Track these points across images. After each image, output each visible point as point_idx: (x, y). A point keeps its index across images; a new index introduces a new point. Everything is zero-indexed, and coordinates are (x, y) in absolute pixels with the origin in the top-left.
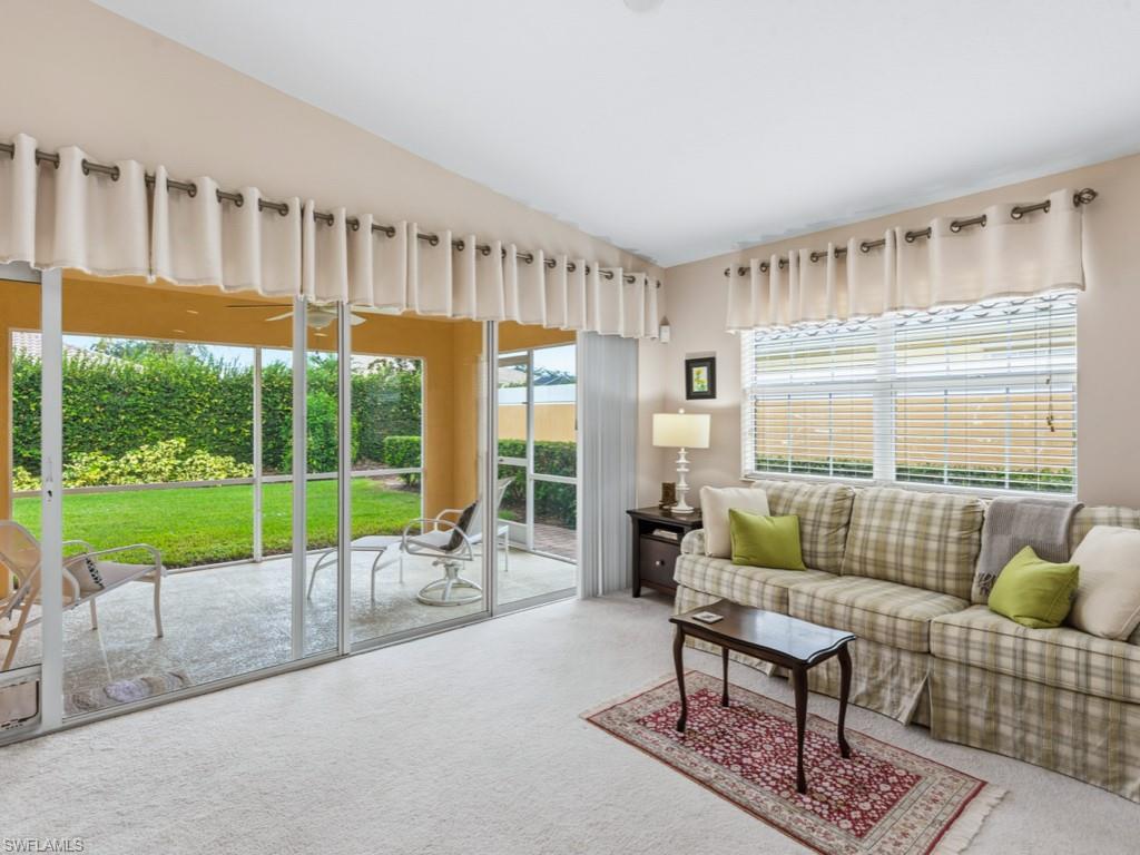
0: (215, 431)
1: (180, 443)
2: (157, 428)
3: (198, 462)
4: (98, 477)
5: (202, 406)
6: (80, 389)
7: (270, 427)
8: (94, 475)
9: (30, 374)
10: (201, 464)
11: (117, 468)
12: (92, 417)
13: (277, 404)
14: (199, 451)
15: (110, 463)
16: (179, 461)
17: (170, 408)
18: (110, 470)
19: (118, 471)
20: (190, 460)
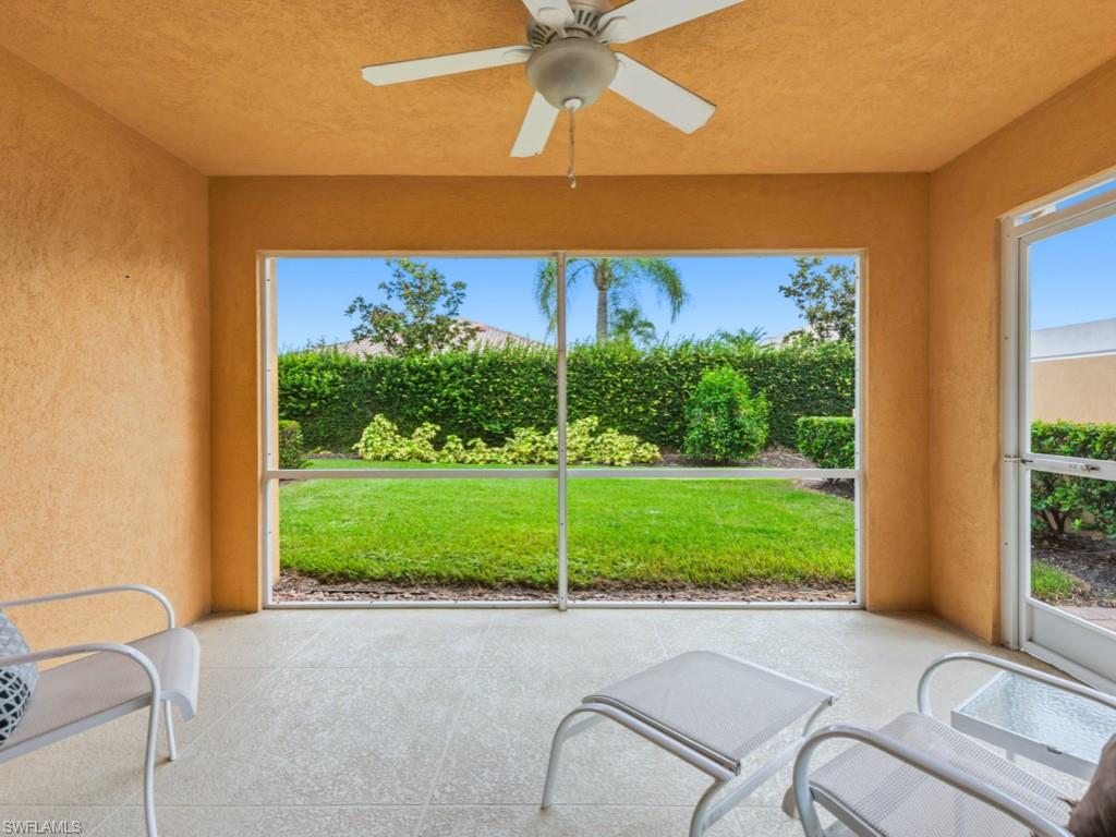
0: (626, 410)
1: (594, 421)
2: (579, 408)
3: (606, 441)
4: (529, 450)
5: (614, 385)
6: (522, 371)
7: (676, 407)
8: (526, 448)
9: (488, 360)
10: (610, 443)
11: (542, 443)
12: (531, 397)
13: (682, 383)
14: (610, 430)
15: (538, 439)
16: (592, 439)
17: (590, 388)
18: (538, 444)
19: (543, 446)
20: (600, 438)
